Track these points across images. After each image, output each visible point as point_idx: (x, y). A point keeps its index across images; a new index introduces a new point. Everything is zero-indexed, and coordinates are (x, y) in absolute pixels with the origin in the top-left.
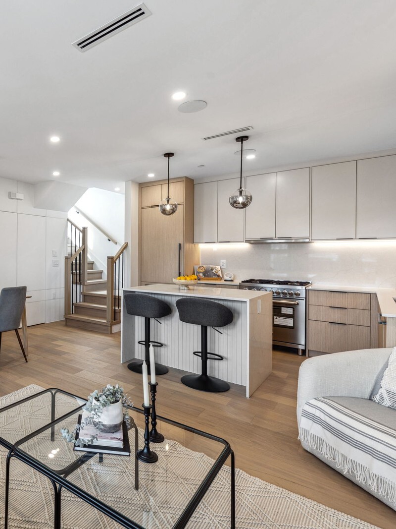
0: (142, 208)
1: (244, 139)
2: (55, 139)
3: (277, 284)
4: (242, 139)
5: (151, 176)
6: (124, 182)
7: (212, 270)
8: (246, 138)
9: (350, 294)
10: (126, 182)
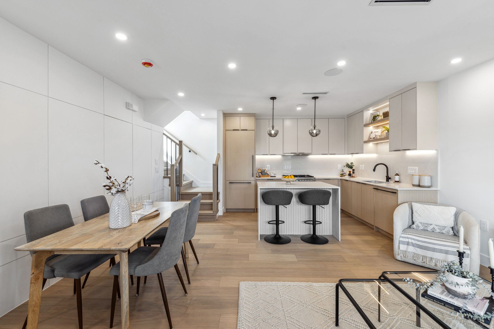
0: (226, 130)
1: (316, 98)
2: (232, 66)
3: (299, 177)
4: (315, 98)
5: (240, 109)
6: (217, 111)
7: (264, 171)
8: (317, 97)
9: (331, 180)
10: (218, 111)
